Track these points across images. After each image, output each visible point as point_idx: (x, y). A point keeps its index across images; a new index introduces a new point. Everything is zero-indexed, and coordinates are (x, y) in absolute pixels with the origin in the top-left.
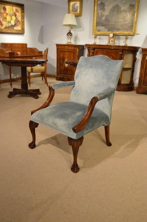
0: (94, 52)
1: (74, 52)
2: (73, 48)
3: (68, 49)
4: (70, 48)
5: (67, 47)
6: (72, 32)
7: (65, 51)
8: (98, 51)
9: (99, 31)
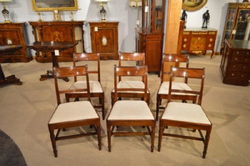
0: (42, 30)
1: (17, 31)
2: (14, 27)
3: (8, 29)
4: (11, 27)
5: (6, 26)
6: (7, 9)
7: (4, 31)
8: (46, 28)
9: (40, 7)
